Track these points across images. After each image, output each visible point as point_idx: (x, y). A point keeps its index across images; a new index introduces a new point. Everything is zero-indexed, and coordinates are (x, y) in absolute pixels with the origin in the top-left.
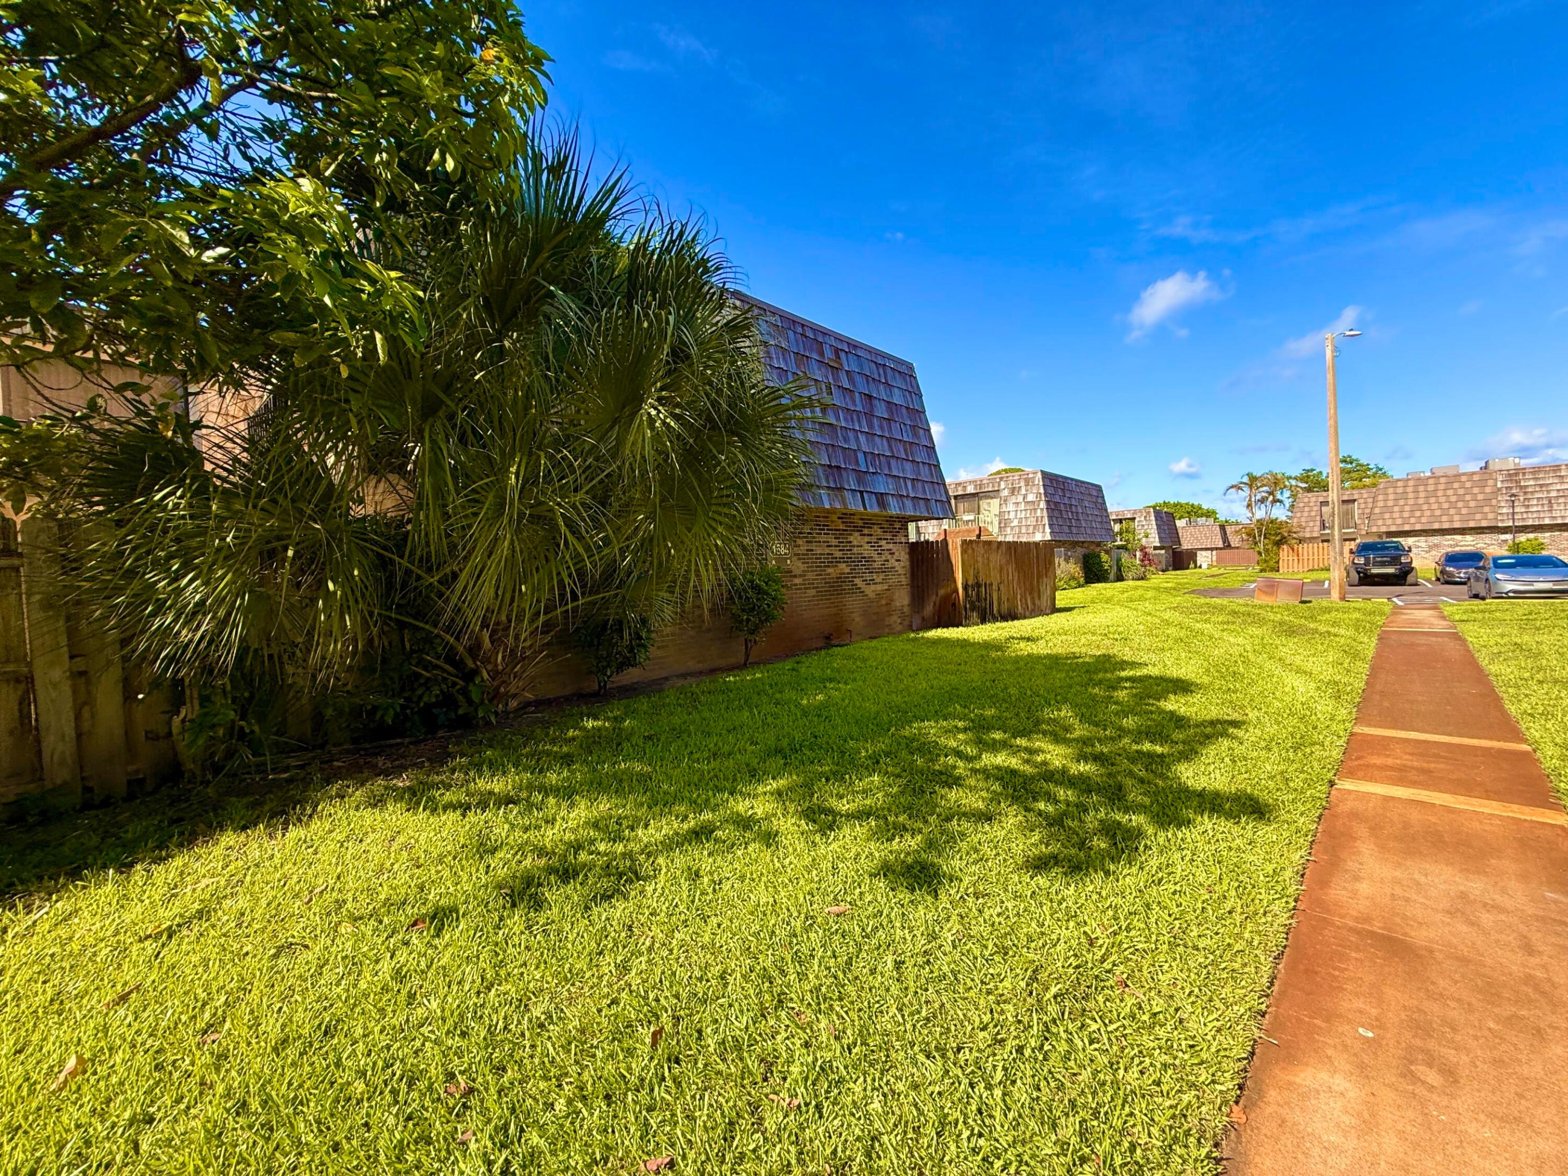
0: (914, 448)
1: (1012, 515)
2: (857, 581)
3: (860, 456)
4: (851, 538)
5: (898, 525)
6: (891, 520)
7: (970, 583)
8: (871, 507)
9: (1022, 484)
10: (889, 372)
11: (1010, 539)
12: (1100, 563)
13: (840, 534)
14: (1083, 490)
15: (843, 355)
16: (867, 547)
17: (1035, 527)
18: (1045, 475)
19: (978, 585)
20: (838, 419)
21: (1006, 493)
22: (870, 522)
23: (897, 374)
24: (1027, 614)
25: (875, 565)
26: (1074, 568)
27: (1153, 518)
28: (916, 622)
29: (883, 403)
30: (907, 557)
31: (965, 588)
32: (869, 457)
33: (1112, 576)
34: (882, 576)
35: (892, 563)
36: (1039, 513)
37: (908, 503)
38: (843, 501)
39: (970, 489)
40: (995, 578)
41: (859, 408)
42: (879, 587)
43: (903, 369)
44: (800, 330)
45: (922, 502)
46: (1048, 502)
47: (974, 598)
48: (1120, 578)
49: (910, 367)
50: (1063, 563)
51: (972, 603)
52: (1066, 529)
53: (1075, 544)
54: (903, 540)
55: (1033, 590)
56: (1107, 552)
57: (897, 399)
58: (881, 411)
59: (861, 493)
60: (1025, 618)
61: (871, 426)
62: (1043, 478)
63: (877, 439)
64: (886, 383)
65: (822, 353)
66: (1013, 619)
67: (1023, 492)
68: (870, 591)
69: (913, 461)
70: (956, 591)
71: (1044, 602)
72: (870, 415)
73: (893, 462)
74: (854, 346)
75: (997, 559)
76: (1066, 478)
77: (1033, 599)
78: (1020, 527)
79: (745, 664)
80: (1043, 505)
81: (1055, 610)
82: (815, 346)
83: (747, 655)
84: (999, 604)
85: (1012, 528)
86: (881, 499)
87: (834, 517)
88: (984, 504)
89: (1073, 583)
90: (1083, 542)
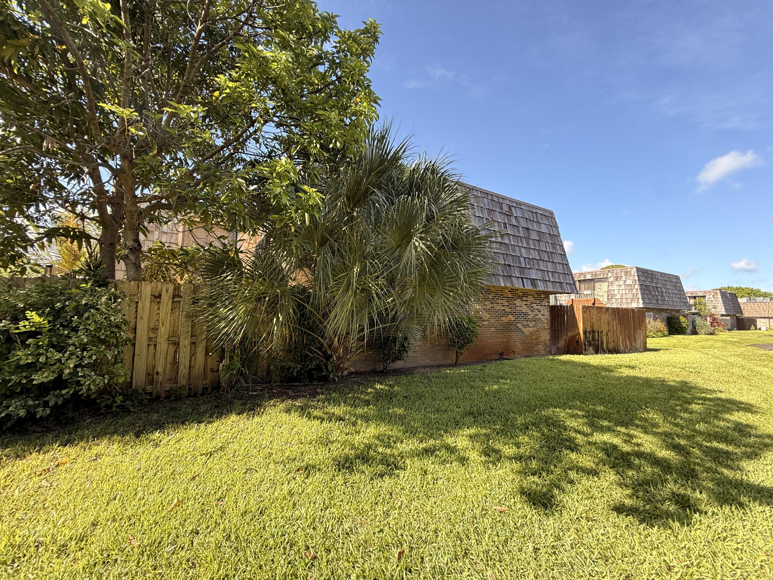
0: (553, 255)
1: (616, 292)
2: (519, 325)
3: (522, 260)
4: (516, 302)
5: (543, 296)
6: (539, 293)
7: (588, 330)
8: (528, 286)
9: (623, 274)
10: (539, 215)
11: (615, 306)
12: (679, 323)
13: (509, 299)
14: (666, 278)
15: (513, 209)
16: (525, 307)
17: (632, 299)
18: (638, 270)
19: (593, 332)
20: (510, 240)
21: (612, 279)
22: (525, 294)
23: (544, 217)
24: (627, 350)
25: (530, 317)
26: (661, 325)
27: (719, 296)
28: (554, 349)
29: (535, 232)
30: (549, 313)
31: (585, 333)
32: (527, 260)
33: (689, 331)
34: (533, 323)
35: (540, 316)
36: (634, 291)
37: (550, 284)
38: (512, 283)
39: (589, 277)
40: (604, 328)
41: (522, 235)
42: (531, 329)
43: (547, 214)
44: (490, 198)
45: (558, 284)
46: (641, 285)
47: (591, 339)
48: (695, 332)
49: (552, 213)
50: (652, 322)
51: (589, 342)
52: (654, 302)
53: (661, 310)
54: (546, 304)
55: (631, 337)
56: (684, 316)
57: (544, 229)
58: (534, 236)
59: (522, 278)
60: (625, 353)
61: (528, 244)
62: (637, 271)
63: (531, 250)
64: (538, 222)
65: (502, 209)
66: (617, 353)
67: (624, 278)
68: (526, 331)
69: (553, 262)
70: (579, 334)
71: (639, 344)
72: (528, 239)
73: (541, 263)
74: (519, 203)
75: (605, 317)
76: (653, 271)
77: (631, 342)
78: (622, 299)
79: (456, 364)
80: (637, 286)
81: (646, 349)
82: (498, 205)
83: (457, 360)
84: (607, 344)
85: (616, 299)
86: (533, 282)
87: (507, 291)
88: (597, 285)
89: (659, 334)
90: (666, 310)
